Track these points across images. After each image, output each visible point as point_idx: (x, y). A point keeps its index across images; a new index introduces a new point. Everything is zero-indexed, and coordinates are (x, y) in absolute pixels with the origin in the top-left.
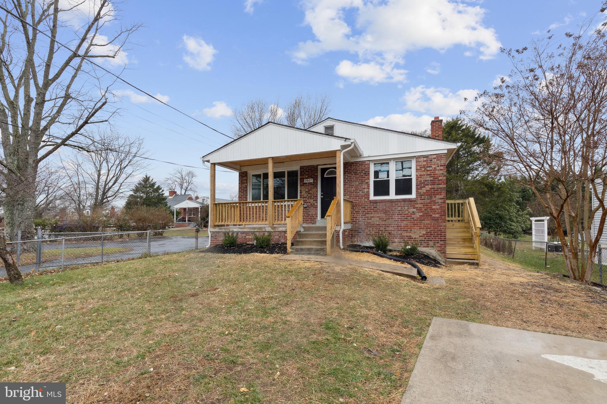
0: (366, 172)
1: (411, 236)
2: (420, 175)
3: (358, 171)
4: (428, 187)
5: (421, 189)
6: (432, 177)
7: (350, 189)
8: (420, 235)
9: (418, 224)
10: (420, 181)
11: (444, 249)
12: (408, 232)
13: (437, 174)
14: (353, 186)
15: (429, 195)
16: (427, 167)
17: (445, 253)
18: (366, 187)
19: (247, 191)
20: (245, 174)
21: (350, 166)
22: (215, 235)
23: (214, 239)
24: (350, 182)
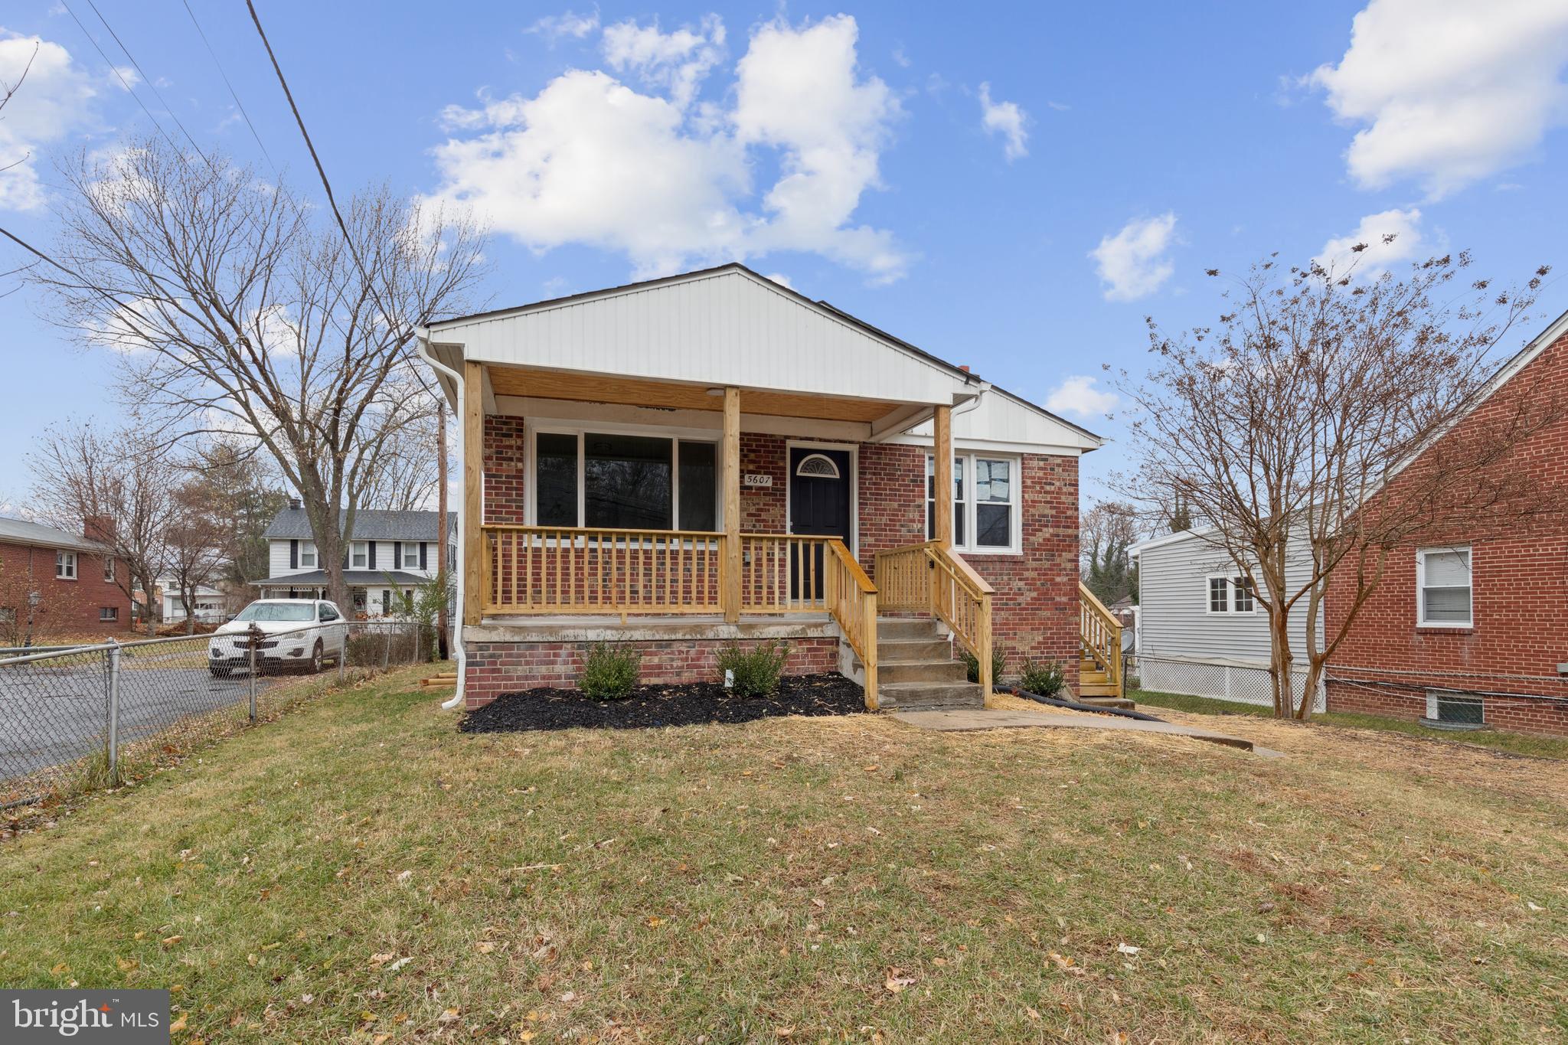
0: (918, 476)
1: (1014, 648)
2: (1032, 501)
3: (897, 470)
4: (1048, 532)
5: (1035, 535)
6: (1055, 508)
7: (877, 520)
8: (1033, 644)
9: (1028, 619)
10: (1033, 515)
11: (1075, 676)
12: (1009, 639)
13: (1064, 503)
14: (885, 510)
15: (1049, 550)
16: (1046, 483)
17: (1078, 685)
18: (917, 517)
19: (522, 489)
20: (514, 426)
21: (877, 453)
22: (491, 656)
23: (481, 671)
24: (876, 499)
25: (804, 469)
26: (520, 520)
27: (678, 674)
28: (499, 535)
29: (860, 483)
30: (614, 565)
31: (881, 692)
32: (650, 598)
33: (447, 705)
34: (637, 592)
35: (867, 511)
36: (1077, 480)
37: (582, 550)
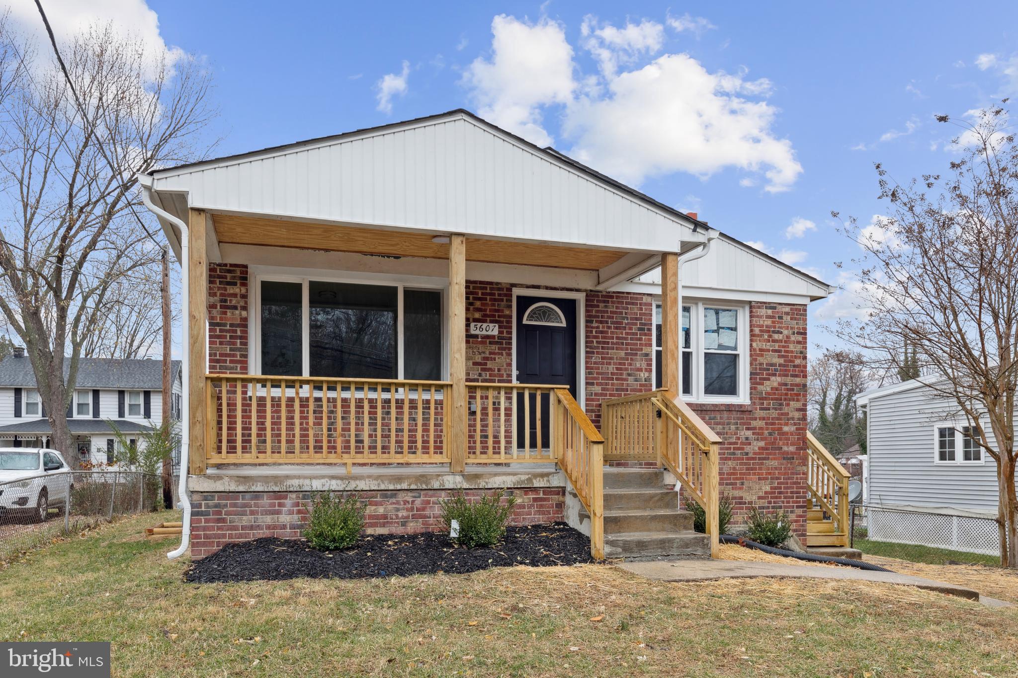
0: (645, 324)
1: (741, 498)
2: (761, 350)
3: (624, 318)
4: (775, 381)
5: (763, 384)
6: (783, 356)
7: (604, 368)
8: (761, 494)
9: (755, 469)
10: (761, 364)
11: (803, 526)
12: (736, 489)
13: (792, 352)
14: (611, 358)
15: (777, 399)
16: (774, 332)
17: (804, 535)
18: (644, 366)
19: (246, 338)
20: (238, 274)
21: (604, 302)
22: (216, 506)
23: (207, 521)
24: (603, 348)
25: (530, 317)
26: (245, 369)
27: (404, 524)
28: (224, 384)
29: (587, 332)
30: (339, 414)
31: (607, 542)
32: (375, 447)
33: (172, 554)
34: (362, 442)
35: (593, 360)
36: (805, 329)
37: (307, 399)
